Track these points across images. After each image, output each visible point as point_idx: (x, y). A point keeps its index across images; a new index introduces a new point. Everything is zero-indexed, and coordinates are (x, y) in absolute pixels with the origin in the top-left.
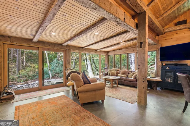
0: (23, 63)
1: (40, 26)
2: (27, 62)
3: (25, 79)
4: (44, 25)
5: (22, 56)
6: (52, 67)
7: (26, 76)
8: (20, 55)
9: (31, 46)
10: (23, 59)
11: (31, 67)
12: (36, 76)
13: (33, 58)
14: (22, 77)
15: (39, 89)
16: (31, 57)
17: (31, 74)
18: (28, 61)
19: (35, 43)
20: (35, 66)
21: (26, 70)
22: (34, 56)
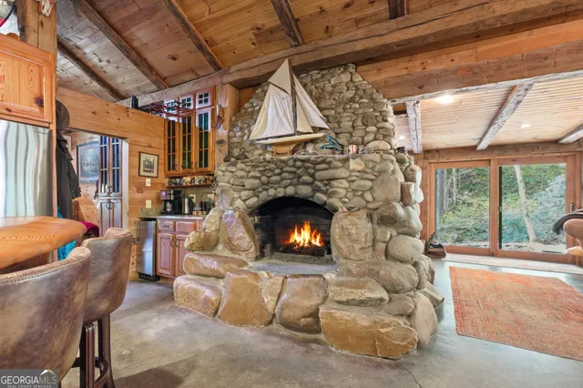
0: (450, 195)
1: (491, 124)
2: (461, 191)
3: (456, 236)
4: (499, 121)
5: (448, 178)
6: (541, 207)
7: (458, 229)
8: (445, 175)
9: (474, 159)
10: (452, 184)
11: (470, 205)
12: (485, 231)
13: (478, 180)
14: (450, 230)
15: (492, 255)
16: (469, 176)
17: (470, 223)
18: (461, 189)
19: (482, 151)
20: (481, 203)
21: (459, 214)
22: (478, 175)
